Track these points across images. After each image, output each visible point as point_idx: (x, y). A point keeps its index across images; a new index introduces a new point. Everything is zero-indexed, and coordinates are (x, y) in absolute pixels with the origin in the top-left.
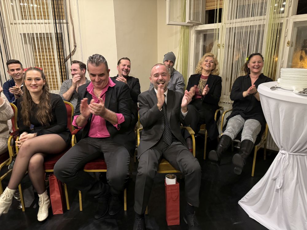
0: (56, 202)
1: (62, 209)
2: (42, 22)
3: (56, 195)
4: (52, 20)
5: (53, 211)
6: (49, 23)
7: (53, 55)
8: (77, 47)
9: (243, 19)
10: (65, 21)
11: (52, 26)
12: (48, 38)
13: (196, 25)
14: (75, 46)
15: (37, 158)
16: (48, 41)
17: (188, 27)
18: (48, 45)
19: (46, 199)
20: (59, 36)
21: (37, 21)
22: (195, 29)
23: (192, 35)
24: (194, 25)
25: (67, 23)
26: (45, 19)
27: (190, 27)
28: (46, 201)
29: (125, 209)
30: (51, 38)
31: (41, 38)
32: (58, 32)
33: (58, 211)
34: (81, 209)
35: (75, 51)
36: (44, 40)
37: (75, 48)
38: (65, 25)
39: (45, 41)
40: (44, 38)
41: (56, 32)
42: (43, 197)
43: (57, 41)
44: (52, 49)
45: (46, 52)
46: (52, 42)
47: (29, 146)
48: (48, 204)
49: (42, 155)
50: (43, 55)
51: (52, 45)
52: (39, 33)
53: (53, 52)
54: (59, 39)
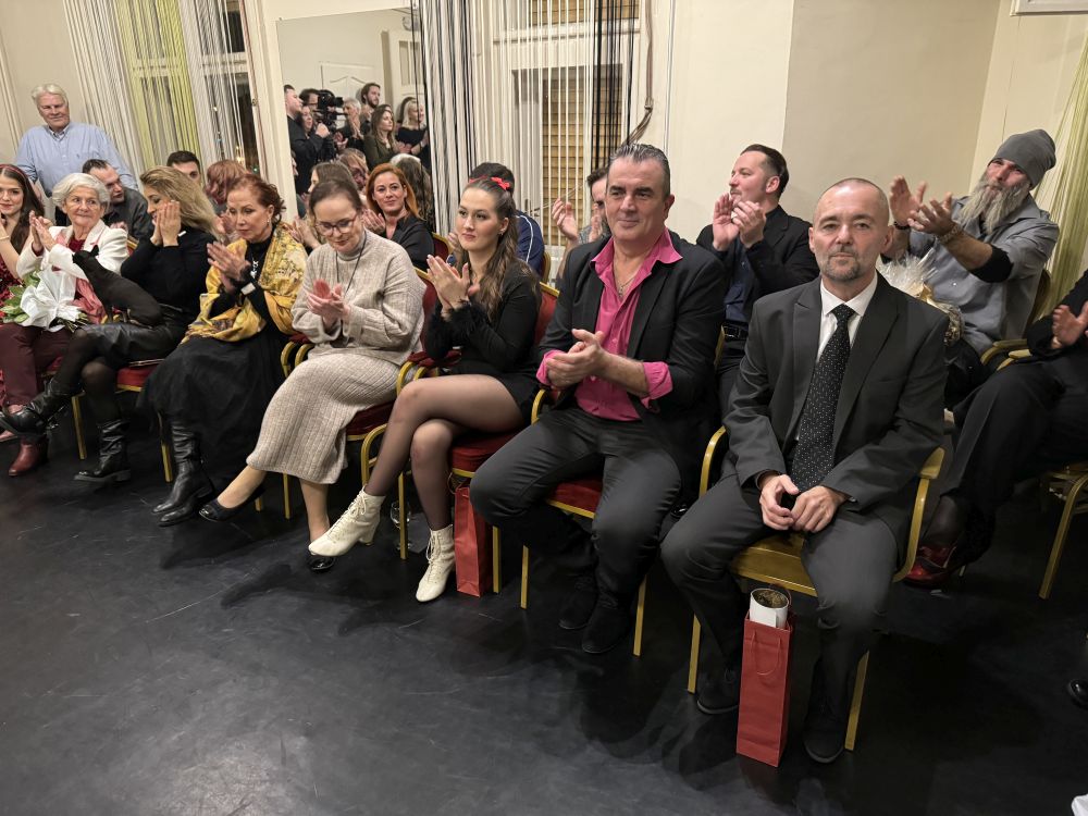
0: (465, 558)
1: (477, 583)
2: (563, 33)
3: (469, 543)
4: (589, 27)
5: (460, 581)
6: (581, 36)
7: (581, 137)
8: (654, 111)
10: (625, 25)
11: (588, 44)
12: (572, 81)
14: (650, 110)
15: (431, 432)
16: (573, 91)
18: (572, 103)
19: (444, 547)
20: (603, 75)
21: (551, 31)
25: (631, 32)
26: (572, 22)
28: (445, 552)
29: (637, 651)
30: (581, 80)
31: (555, 82)
32: (603, 63)
33: (469, 586)
34: (524, 604)
35: (645, 126)
36: (563, 87)
37: (646, 116)
38: (625, 38)
39: (563, 92)
40: (563, 81)
41: (596, 64)
42: (438, 539)
43: (596, 89)
44: (581, 114)
45: (563, 125)
46: (581, 92)
47: (415, 395)
48: (451, 562)
49: (448, 427)
50: (555, 137)
51: (581, 103)
52: (553, 69)
53: (581, 125)
54: (603, 83)
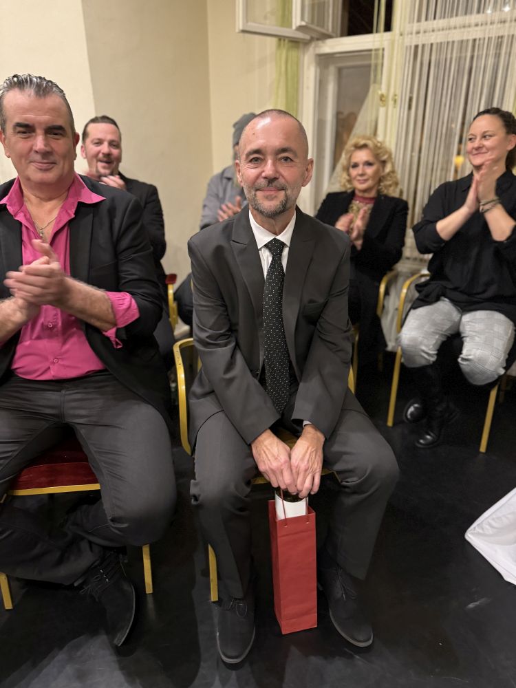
9: (455, 21)
13: (318, 39)
17: (295, 43)
22: (317, 49)
23: (308, 68)
24: (312, 39)
27: (301, 45)
